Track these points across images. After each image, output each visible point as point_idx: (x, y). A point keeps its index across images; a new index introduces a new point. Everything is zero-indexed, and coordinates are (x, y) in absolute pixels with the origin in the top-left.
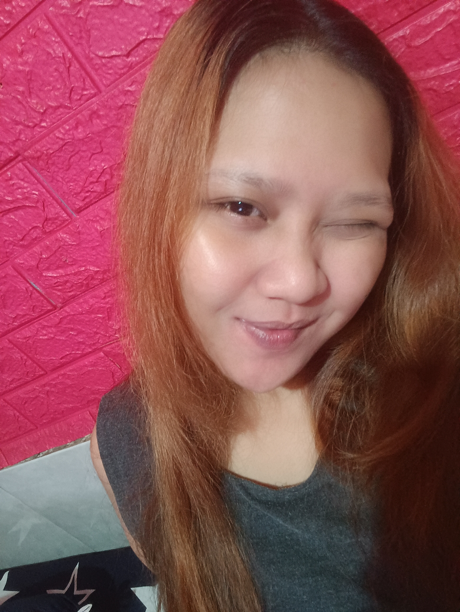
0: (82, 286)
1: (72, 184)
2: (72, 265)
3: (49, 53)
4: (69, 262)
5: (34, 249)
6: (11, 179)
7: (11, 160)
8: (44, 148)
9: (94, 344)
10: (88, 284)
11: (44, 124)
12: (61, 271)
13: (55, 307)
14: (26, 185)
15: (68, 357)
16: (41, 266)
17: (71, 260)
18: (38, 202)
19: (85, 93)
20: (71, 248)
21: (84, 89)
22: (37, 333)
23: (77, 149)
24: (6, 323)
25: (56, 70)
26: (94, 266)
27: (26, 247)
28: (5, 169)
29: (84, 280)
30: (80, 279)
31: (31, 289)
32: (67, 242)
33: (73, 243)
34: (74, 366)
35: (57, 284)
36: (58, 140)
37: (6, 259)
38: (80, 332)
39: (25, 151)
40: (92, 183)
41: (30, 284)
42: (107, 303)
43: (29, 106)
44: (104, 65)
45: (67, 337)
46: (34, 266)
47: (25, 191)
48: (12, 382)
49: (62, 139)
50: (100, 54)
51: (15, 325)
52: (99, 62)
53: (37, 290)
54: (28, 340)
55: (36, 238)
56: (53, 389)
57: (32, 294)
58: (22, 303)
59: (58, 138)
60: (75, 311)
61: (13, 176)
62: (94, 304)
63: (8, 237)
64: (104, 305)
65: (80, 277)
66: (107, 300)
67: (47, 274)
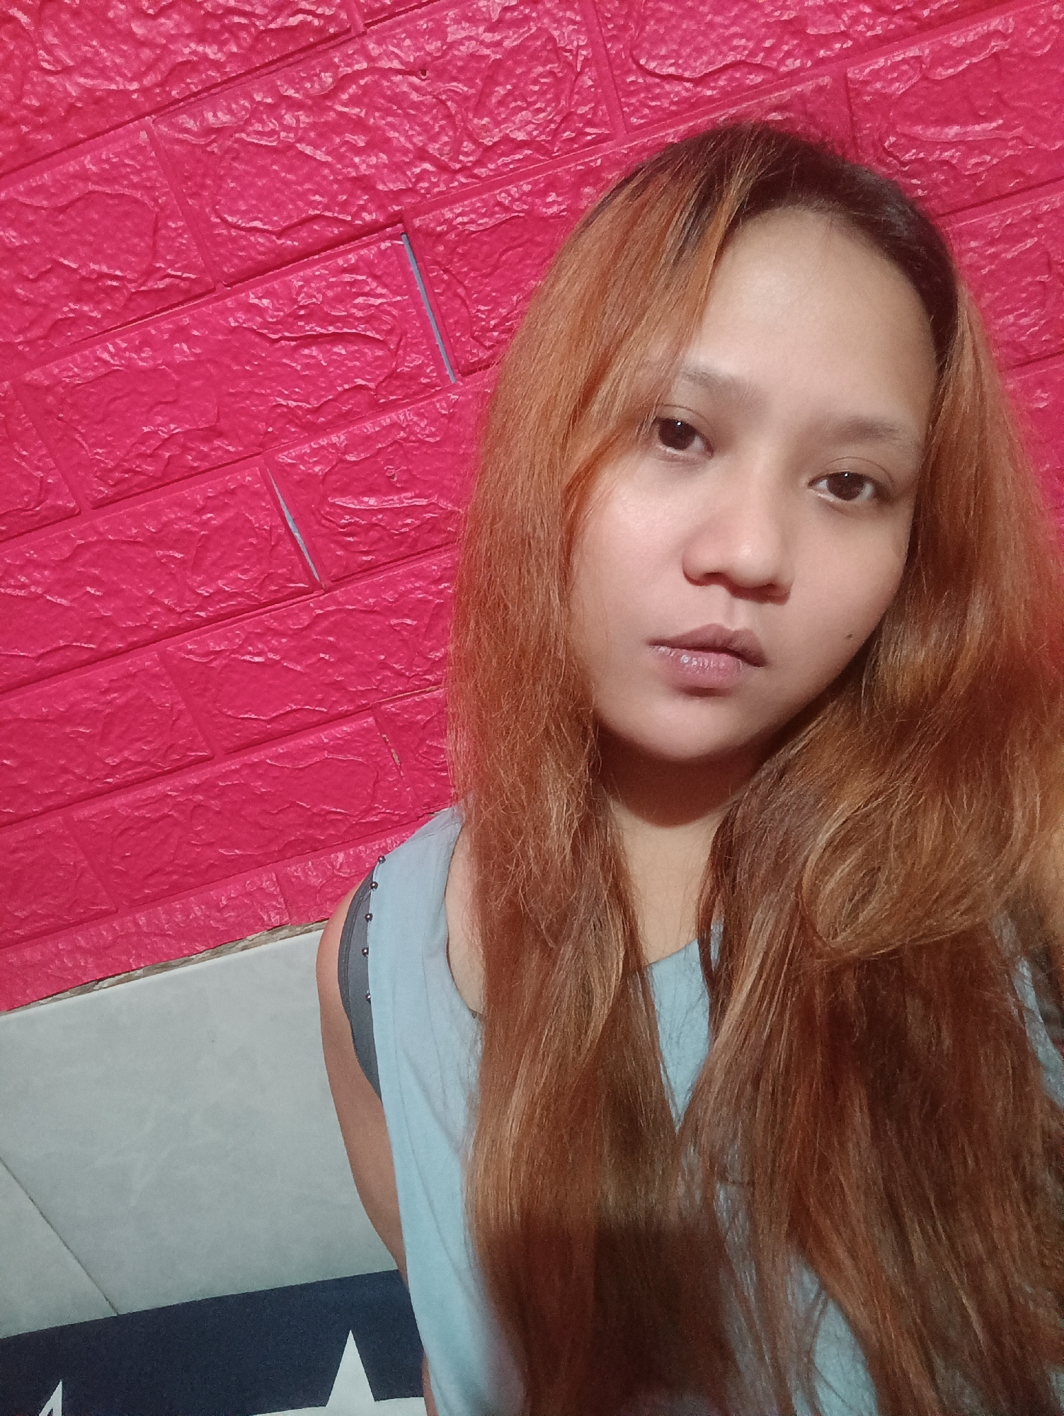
0: (401, 544)
1: (483, 308)
2: (403, 490)
3: (551, 39)
4: (397, 481)
5: (334, 439)
6: (352, 269)
7: (373, 228)
8: (460, 219)
9: (363, 694)
10: (416, 540)
11: (482, 172)
12: (372, 501)
13: (315, 586)
14: (380, 290)
15: (289, 719)
16: (332, 479)
17: (404, 477)
18: (390, 332)
19: (587, 130)
20: (417, 448)
21: (590, 123)
22: (241, 646)
23: (526, 236)
24: (178, 609)
25: (551, 73)
27: (315, 430)
28: (348, 247)
29: (413, 529)
30: (407, 525)
31: (282, 531)
32: (413, 433)
33: (427, 439)
34: (291, 744)
35: (352, 529)
36: (497, 209)
37: (256, 450)
38: (346, 658)
41: (284, 519)
42: (441, 592)
43: (466, 128)
44: (648, 88)
45: (308, 666)
46: (317, 475)
47: (372, 301)
48: (114, 770)
49: (507, 209)
50: (652, 65)
51: (199, 616)
52: (641, 80)
53: (292, 538)
54: (211, 661)
55: (348, 413)
56: (213, 803)
57: (277, 544)
58: (242, 565)
59: (499, 204)
60: (359, 601)
61: (361, 264)
62: (411, 591)
63: (287, 398)
64: (431, 598)
65: (409, 521)
66: (442, 587)
67: (339, 501)
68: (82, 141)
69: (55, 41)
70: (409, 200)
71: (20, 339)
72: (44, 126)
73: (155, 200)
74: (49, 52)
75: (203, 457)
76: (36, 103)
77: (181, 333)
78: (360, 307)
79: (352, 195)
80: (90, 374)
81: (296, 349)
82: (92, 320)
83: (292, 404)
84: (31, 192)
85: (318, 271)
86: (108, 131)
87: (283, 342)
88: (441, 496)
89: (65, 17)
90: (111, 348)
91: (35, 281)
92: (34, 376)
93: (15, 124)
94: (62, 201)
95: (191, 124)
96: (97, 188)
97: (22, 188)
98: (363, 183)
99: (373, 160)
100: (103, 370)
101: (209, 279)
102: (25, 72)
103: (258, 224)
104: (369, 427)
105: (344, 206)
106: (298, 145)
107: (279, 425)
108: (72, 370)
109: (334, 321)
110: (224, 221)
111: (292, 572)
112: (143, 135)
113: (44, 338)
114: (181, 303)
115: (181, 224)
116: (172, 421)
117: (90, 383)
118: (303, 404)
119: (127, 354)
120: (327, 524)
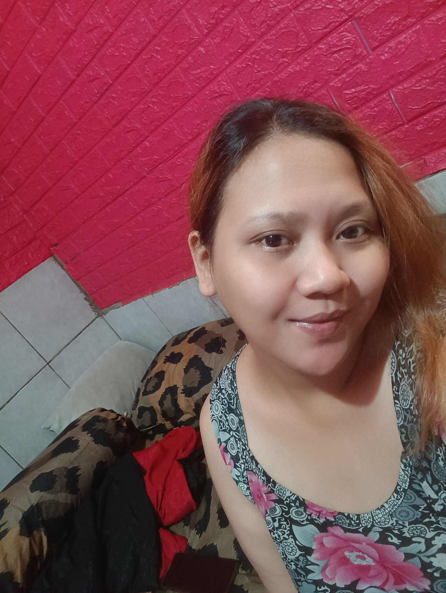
0: (363, 100)
1: (375, 32)
2: (361, 85)
5: (343, 76)
6: (342, 32)
7: (346, 20)
8: (366, 12)
10: (366, 98)
12: (353, 90)
14: (350, 35)
16: (343, 87)
17: (361, 82)
18: (353, 45)
20: (364, 73)
23: (384, 11)
26: (373, 85)
27: (337, 75)
28: (340, 27)
29: (365, 95)
32: (362, 69)
33: (366, 70)
35: (350, 99)
39: (355, 13)
40: (387, 30)
41: (333, 100)
42: (374, 112)
47: (348, 38)
49: (377, 5)
53: (336, 104)
55: (345, 68)
59: (375, 4)
61: (344, 30)
62: (367, 112)
63: (331, 68)
64: (372, 113)
65: (364, 93)
66: (375, 109)
67: (346, 92)
68: (280, 21)
70: (353, 11)
71: (272, 71)
72: (272, 20)
73: (296, 29)
76: (270, 15)
78: (344, 41)
79: (340, 14)
80: (287, 75)
81: (331, 55)
82: (286, 62)
83: (332, 70)
85: (335, 35)
86: (285, 16)
87: (328, 55)
88: (371, 84)
90: (291, 67)
91: (274, 56)
92: (276, 79)
94: (278, 36)
95: (302, 9)
96: (284, 31)
97: (269, 36)
98: (342, 10)
99: (344, 4)
100: (290, 73)
101: (310, 44)
103: (319, 28)
104: (351, 71)
105: (338, 17)
106: (326, 6)
107: (329, 76)
108: (283, 75)
109: (339, 46)
110: (312, 29)
113: (277, 69)
114: (305, 52)
115: (303, 33)
116: (306, 81)
117: (287, 77)
118: (335, 69)
119: (294, 68)
120: (344, 99)
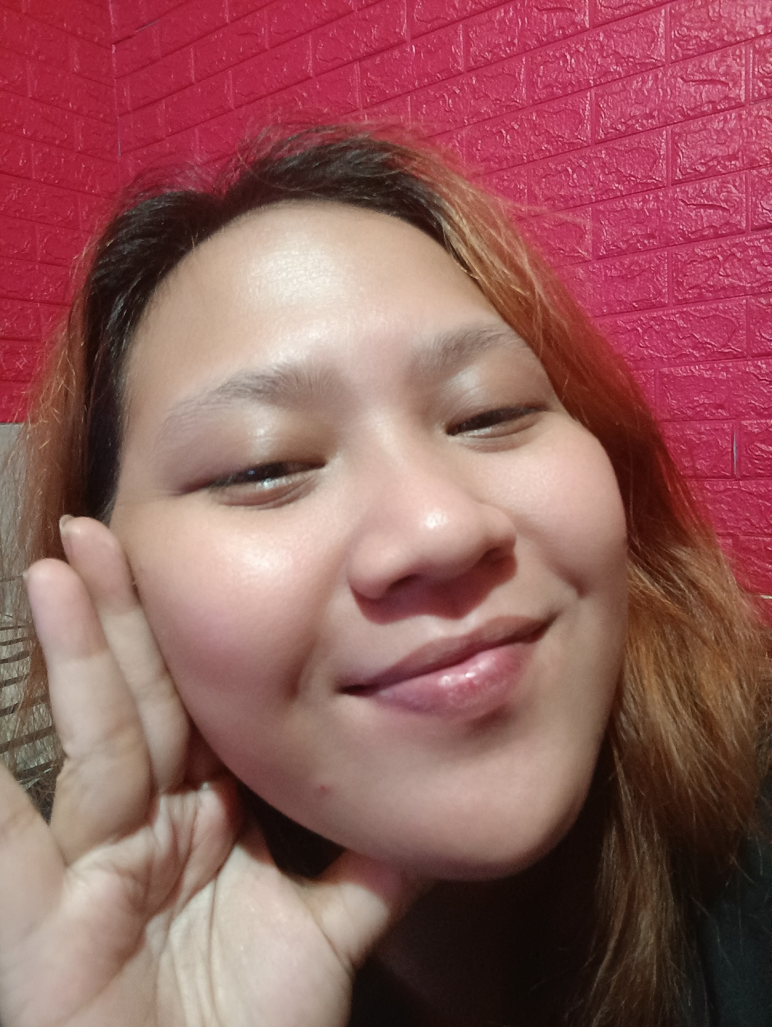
5: (769, 421)
9: (733, 528)
13: (733, 476)
16: (760, 436)
27: (760, 415)
31: (730, 450)
35: (759, 458)
38: (733, 510)
41: (733, 446)
57: (726, 455)
60: (749, 488)
63: (756, 401)
67: (758, 445)
68: (722, 299)
69: (728, 267)
71: (666, 356)
72: (710, 292)
73: (739, 323)
74: (724, 270)
75: (712, 414)
76: (711, 284)
77: (726, 369)
83: (757, 404)
84: (695, 310)
87: (764, 381)
89: (735, 260)
90: (697, 368)
91: (681, 339)
93: (701, 289)
94: (705, 316)
95: (763, 301)
96: (720, 314)
97: (693, 308)
100: (690, 374)
101: (745, 353)
102: (713, 274)
107: (747, 410)
110: (761, 335)
111: (726, 467)
112: (744, 301)
113: (674, 358)
114: (731, 359)
115: (744, 332)
116: (708, 398)
117: (683, 377)
118: (762, 406)
119: (702, 371)
120: (750, 453)
